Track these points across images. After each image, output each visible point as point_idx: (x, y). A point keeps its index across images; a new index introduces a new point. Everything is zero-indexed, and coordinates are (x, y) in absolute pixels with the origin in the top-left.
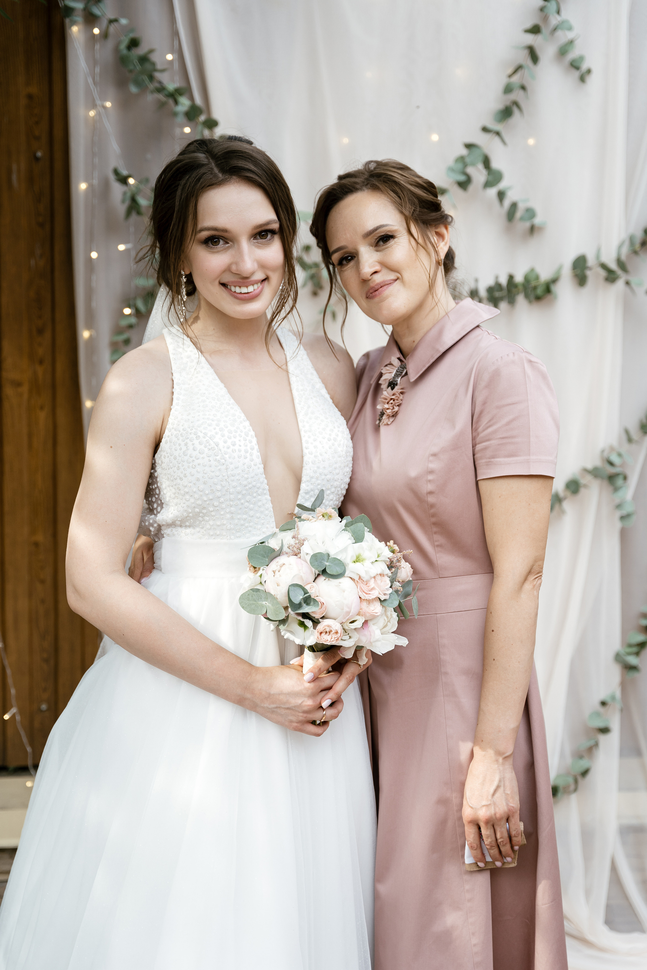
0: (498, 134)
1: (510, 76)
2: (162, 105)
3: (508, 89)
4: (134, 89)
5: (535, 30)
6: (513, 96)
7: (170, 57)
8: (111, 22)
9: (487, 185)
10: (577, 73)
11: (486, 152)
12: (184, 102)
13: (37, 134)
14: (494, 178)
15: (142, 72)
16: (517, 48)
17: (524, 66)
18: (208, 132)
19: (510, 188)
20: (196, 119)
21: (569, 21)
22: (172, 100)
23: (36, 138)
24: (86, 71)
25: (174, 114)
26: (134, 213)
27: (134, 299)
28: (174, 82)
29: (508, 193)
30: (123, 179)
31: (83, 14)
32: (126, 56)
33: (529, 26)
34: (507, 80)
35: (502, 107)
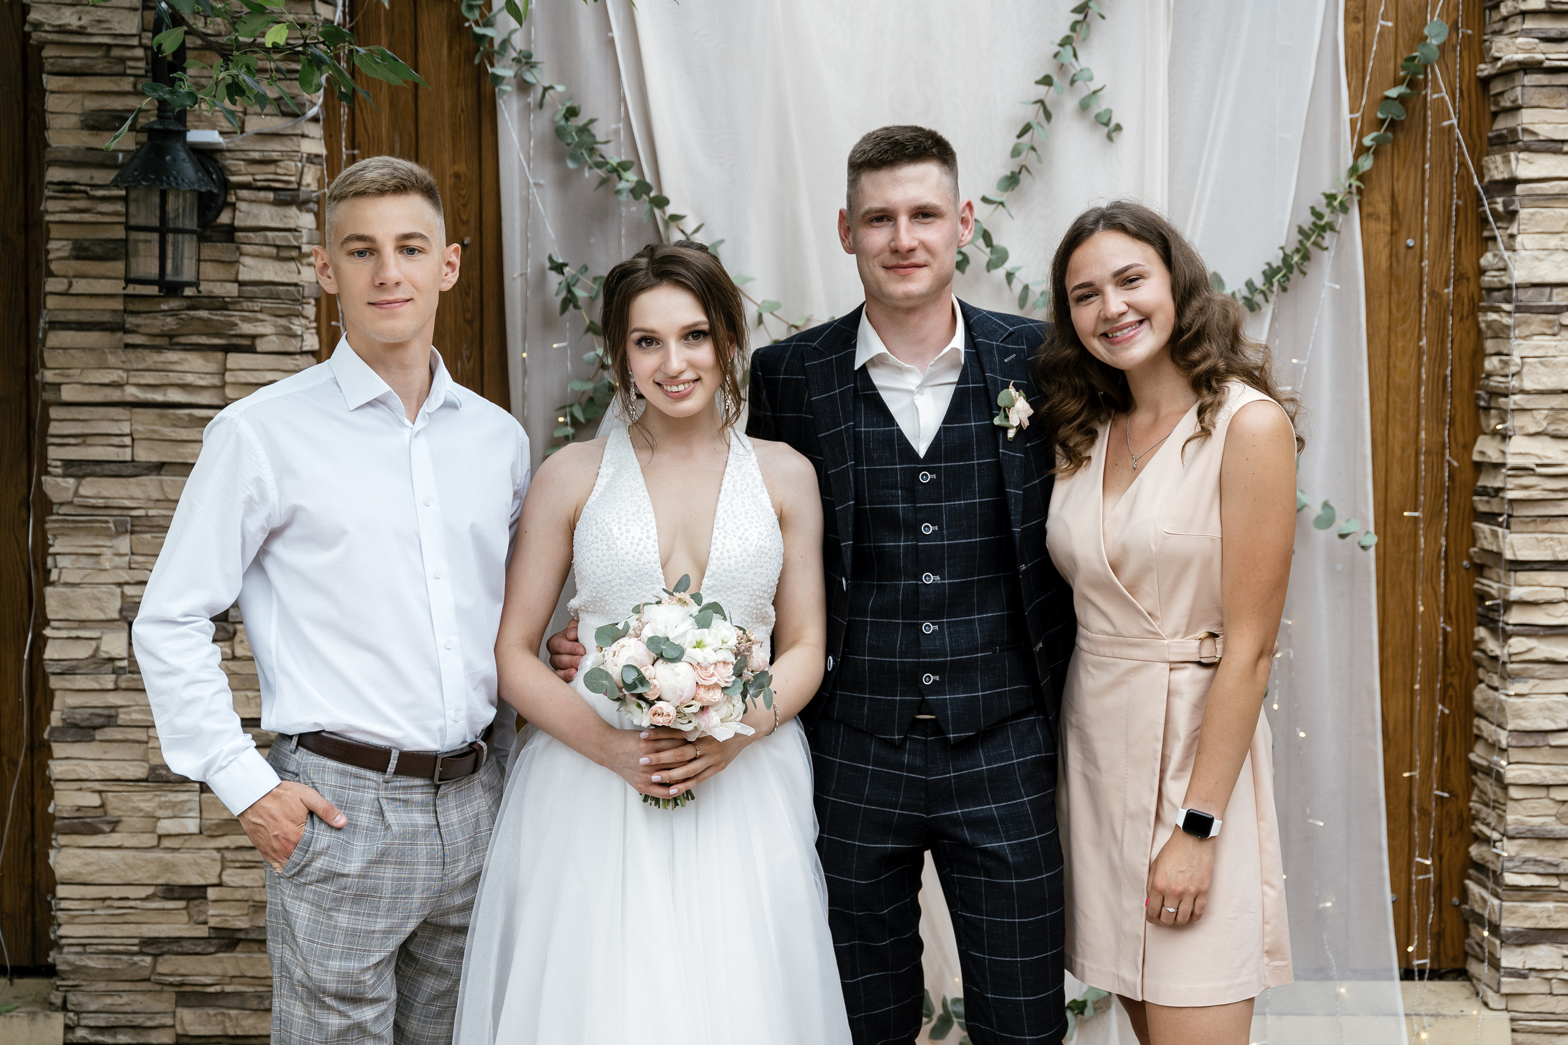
0: (1002, 204)
1: (1019, 136)
2: (604, 182)
3: (1016, 152)
4: (571, 165)
5: (1047, 81)
6: (1020, 160)
7: (613, 126)
8: (546, 89)
9: (991, 266)
10: (1106, 130)
11: (985, 227)
12: (631, 177)
13: (464, 217)
14: (998, 257)
15: (580, 145)
16: (1026, 103)
17: (1034, 125)
18: (657, 212)
19: (1019, 268)
20: (645, 197)
21: (1088, 69)
22: (615, 175)
23: (463, 222)
24: (518, 145)
25: (618, 192)
26: (571, 307)
27: (571, 406)
28: (619, 155)
29: (1017, 274)
30: (559, 268)
31: (514, 82)
32: (563, 128)
33: (1039, 77)
34: (1016, 141)
35: (1008, 173)
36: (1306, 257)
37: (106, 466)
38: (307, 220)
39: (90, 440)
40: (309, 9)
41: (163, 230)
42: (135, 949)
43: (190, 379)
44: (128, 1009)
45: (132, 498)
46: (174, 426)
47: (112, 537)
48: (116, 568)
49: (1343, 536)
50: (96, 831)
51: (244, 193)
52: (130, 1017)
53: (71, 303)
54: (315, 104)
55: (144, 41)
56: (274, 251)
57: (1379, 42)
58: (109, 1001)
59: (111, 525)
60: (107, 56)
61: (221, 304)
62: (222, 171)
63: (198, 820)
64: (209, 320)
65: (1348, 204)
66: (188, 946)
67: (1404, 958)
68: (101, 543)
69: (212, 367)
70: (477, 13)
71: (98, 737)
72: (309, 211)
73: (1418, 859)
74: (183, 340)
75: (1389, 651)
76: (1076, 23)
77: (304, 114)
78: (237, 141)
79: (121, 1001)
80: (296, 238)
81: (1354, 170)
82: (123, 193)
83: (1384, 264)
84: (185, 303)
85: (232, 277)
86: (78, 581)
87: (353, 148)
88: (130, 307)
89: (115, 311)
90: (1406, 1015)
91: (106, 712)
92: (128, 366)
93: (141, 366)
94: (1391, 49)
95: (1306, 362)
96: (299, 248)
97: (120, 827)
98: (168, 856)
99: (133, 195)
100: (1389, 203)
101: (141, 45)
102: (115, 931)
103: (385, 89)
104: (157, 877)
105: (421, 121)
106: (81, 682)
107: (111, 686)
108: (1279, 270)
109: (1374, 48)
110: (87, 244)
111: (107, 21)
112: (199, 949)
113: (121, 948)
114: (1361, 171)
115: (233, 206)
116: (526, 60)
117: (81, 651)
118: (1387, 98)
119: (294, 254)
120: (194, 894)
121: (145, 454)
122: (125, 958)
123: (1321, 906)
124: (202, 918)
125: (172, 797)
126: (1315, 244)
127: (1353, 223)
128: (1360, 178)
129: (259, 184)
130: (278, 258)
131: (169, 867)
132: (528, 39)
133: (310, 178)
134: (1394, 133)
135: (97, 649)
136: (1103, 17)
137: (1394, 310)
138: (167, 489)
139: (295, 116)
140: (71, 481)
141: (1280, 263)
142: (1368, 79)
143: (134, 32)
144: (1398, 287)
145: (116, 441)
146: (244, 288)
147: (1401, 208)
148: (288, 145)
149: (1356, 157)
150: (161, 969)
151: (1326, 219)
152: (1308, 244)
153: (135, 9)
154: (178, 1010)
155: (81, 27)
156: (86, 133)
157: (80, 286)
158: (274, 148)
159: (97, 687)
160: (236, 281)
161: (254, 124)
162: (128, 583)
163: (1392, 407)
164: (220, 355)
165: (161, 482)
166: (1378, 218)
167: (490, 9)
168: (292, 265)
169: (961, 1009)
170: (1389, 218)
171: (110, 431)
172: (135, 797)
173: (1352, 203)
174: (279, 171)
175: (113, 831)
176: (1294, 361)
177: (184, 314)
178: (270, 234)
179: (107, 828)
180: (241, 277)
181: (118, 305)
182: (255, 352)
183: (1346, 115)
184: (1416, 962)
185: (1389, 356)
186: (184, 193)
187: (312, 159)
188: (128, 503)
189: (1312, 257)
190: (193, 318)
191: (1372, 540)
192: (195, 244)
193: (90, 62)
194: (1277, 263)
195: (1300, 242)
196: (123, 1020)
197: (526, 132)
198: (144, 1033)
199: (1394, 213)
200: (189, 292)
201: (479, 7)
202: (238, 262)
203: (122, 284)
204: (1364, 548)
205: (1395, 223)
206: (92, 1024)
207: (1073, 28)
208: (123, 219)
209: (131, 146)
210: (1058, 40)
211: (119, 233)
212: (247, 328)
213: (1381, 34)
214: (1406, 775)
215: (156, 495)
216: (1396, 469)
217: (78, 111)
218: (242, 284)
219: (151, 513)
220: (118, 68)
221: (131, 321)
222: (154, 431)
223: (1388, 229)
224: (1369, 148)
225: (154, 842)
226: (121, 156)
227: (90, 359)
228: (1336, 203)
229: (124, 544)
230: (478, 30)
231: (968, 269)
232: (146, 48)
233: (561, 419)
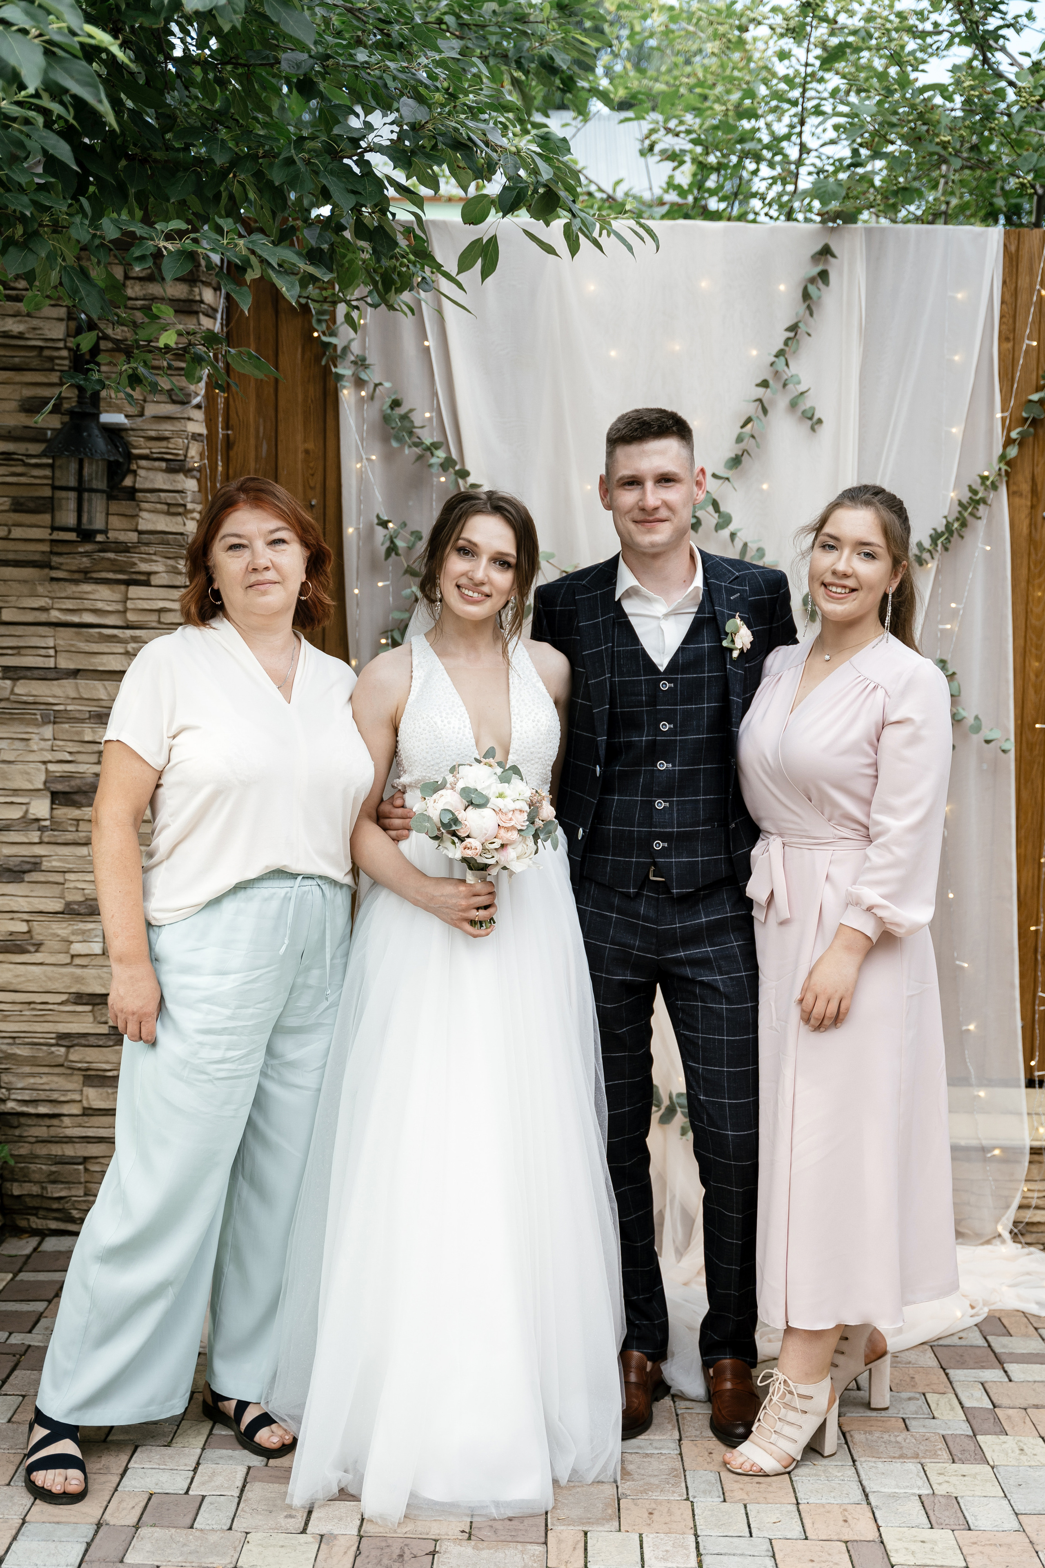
0: (728, 479)
1: (742, 427)
2: (420, 458)
3: (739, 439)
4: (395, 444)
5: (765, 384)
6: (742, 445)
7: (427, 415)
8: (376, 385)
9: (718, 527)
10: (809, 423)
11: (715, 497)
12: (441, 454)
13: (312, 485)
14: (725, 520)
15: (402, 429)
16: (748, 401)
17: (754, 418)
18: (461, 481)
19: (739, 530)
20: (451, 470)
21: (797, 375)
22: (428, 453)
23: (311, 488)
24: (354, 428)
25: (431, 466)
26: (393, 554)
27: (392, 631)
28: (432, 437)
29: (739, 534)
30: (384, 524)
31: (353, 379)
32: (389, 415)
33: (759, 381)
34: (739, 430)
35: (733, 456)
36: (964, 524)
37: (36, 672)
38: (191, 485)
39: (23, 651)
40: (195, 321)
41: (81, 489)
42: (53, 1041)
43: (100, 605)
44: (47, 1087)
45: (54, 696)
46: (88, 641)
47: (38, 725)
48: (42, 750)
49: (988, 742)
50: (23, 951)
51: (143, 463)
52: (48, 1093)
53: (11, 545)
54: (197, 395)
55: (69, 344)
56: (165, 507)
57: (1025, 358)
58: (32, 1080)
59: (39, 717)
60: (40, 355)
61: (124, 548)
62: (127, 446)
63: (101, 945)
64: (115, 560)
65: (997, 483)
66: (92, 1040)
67: (1029, 1070)
68: (30, 730)
69: (117, 596)
70: (324, 326)
71: (26, 879)
72: (193, 477)
73: (1041, 994)
74: (95, 575)
75: (1023, 832)
76: (788, 339)
77: (188, 403)
78: (138, 422)
79: (42, 1081)
80: (182, 498)
81: (1002, 457)
82: (50, 461)
83: (1025, 531)
84: (96, 547)
85: (133, 527)
86: (12, 759)
87: (228, 429)
88: (55, 549)
89: (43, 552)
90: (1029, 1114)
91: (33, 860)
92: (53, 595)
93: (63, 595)
94: (1034, 362)
95: (961, 606)
96: (185, 506)
97: (42, 949)
98: (79, 971)
99: (58, 463)
100: (1030, 483)
101: (66, 348)
102: (38, 1027)
103: (252, 384)
104: (70, 987)
105: (280, 409)
106: (13, 837)
107: (37, 840)
108: (943, 534)
109: (1021, 362)
110: (22, 500)
111: (40, 329)
112: (101, 1043)
113: (42, 1041)
114: (1008, 458)
115: (135, 473)
116: (361, 363)
117: (15, 813)
118: (1030, 401)
119: (181, 510)
120: (98, 1001)
121: (65, 663)
122: (45, 1048)
123: (964, 1028)
124: (103, 1019)
125: (82, 926)
126: (971, 514)
127: (1002, 499)
128: (1008, 463)
129: (155, 456)
130: (169, 513)
131: (79, 980)
132: (364, 347)
133: (194, 451)
134: (1035, 429)
135: (27, 812)
136: (809, 335)
137: (1032, 567)
138: (81, 690)
139: (183, 403)
140: (8, 682)
141: (943, 529)
142: (1015, 386)
143: (61, 337)
144: (1035, 549)
145: (43, 652)
146: (143, 536)
147: (1039, 488)
148: (177, 426)
149: (1005, 447)
150: (72, 1057)
151: (980, 495)
152: (966, 514)
153: (61, 320)
154: (85, 1089)
155: (20, 333)
156: (23, 415)
157: (17, 533)
158: (167, 428)
159: (27, 841)
160: (136, 530)
161: (151, 410)
162: (50, 762)
163: (1029, 642)
164: (123, 587)
165: (77, 684)
166: (1021, 495)
167: (334, 322)
168: (179, 519)
169: (684, 1101)
170: (1029, 496)
171: (38, 645)
172: (54, 926)
173: (1001, 482)
174: (170, 446)
175: (37, 951)
176: (953, 605)
177: (96, 556)
178: (162, 495)
179: (32, 949)
180: (140, 528)
181: (46, 548)
182: (150, 586)
183: (999, 415)
184: (1037, 1074)
185: (1027, 603)
186: (97, 461)
187: (196, 437)
188: (51, 700)
189: (969, 524)
190: (103, 559)
191: (1011, 745)
192: (104, 501)
193: (27, 360)
194: (941, 528)
195: (960, 512)
196: (43, 1095)
197: (361, 419)
198: (59, 1106)
199: (1034, 491)
200: (100, 538)
201: (326, 321)
202: (137, 515)
203: (49, 531)
204: (1004, 751)
205: (1035, 499)
206: (19, 1098)
207: (786, 343)
208: (50, 482)
209: (58, 426)
210: (774, 352)
211: (47, 492)
212: (144, 567)
213: (1026, 351)
214: (1033, 928)
215: (73, 694)
216: (1031, 691)
217: (18, 398)
218: (141, 533)
219: (69, 708)
220: (48, 365)
221: (56, 560)
222: (72, 645)
223: (1029, 503)
224: (1015, 440)
225: (68, 960)
226: (49, 433)
227: (25, 589)
228: (988, 483)
229: (48, 731)
230: (325, 339)
231: (700, 530)
232: (70, 349)
233: (383, 641)
